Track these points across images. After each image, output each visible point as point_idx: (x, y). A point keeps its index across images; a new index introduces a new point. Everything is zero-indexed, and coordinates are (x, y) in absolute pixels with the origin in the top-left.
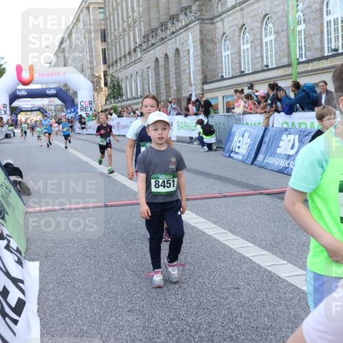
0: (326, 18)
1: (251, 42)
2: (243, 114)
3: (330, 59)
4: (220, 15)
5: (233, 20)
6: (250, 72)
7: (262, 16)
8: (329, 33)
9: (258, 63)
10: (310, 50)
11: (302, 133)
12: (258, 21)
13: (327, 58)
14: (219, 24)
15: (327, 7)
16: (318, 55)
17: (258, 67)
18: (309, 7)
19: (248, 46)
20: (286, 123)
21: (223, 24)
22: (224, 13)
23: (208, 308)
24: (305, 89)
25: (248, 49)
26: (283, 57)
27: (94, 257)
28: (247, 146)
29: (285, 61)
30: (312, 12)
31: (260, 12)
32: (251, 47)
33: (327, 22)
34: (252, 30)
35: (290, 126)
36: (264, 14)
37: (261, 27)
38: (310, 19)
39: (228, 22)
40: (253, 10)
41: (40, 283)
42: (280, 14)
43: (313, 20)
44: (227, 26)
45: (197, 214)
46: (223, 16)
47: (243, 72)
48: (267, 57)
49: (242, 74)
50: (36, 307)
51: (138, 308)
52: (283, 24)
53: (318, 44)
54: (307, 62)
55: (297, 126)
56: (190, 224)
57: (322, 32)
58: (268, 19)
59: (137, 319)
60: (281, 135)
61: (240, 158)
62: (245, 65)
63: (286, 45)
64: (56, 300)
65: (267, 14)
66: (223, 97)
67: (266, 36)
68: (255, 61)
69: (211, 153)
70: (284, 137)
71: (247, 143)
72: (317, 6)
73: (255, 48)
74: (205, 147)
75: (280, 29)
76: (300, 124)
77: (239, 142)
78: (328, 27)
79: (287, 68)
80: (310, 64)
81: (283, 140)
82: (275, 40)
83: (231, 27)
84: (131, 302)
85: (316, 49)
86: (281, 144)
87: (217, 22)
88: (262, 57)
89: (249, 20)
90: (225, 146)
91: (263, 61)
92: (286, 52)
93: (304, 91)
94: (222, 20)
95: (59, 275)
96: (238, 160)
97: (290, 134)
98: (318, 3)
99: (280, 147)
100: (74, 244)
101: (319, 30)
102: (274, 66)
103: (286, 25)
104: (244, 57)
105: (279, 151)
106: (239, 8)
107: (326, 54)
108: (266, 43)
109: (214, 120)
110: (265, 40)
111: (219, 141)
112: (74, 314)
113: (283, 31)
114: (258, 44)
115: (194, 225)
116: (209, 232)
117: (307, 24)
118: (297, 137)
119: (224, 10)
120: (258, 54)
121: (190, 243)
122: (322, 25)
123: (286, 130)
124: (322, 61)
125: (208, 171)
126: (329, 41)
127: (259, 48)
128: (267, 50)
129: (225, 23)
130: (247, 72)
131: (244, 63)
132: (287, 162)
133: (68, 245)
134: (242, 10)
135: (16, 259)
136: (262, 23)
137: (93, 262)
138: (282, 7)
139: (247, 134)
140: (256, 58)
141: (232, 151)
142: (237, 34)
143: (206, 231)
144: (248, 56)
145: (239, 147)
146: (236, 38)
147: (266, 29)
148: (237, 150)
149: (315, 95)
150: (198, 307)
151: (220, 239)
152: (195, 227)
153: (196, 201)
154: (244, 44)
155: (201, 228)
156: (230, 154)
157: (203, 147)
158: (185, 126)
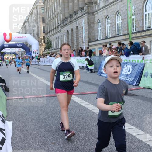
0: (145, 13)
1: (111, 23)
2: (107, 56)
3: (146, 32)
4: (97, 11)
5: (103, 13)
6: (110, 37)
7: (116, 12)
8: (146, 20)
9: (113, 33)
10: (137, 28)
11: (133, 65)
12: (114, 14)
13: (145, 31)
14: (96, 15)
15: (145, 8)
16: (141, 30)
17: (114, 35)
18: (137, 8)
19: (109, 25)
20: (126, 60)
21: (98, 15)
22: (98, 10)
23: (89, 143)
24: (135, 45)
25: (109, 27)
26: (125, 31)
27: (38, 119)
29: (126, 32)
30: (139, 10)
31: (115, 10)
32: (111, 26)
33: (146, 15)
34: (111, 18)
35: (128, 62)
36: (116, 11)
37: (115, 17)
38: (137, 13)
39: (101, 14)
40: (112, 9)
41: (13, 131)
42: (124, 11)
43: (139, 14)
44: (100, 16)
45: (85, 100)
46: (98, 12)
47: (107, 37)
48: (118, 30)
49: (107, 38)
50: (10, 142)
51: (57, 142)
52: (125, 15)
53: (141, 25)
54: (136, 33)
55: (131, 61)
56: (81, 105)
57: (143, 19)
58: (119, 13)
59: (57, 147)
60: (124, 66)
62: (108, 34)
63: (127, 25)
64: (20, 139)
65: (118, 11)
66: (98, 48)
67: (118, 21)
68: (113, 32)
69: (92, 74)
70: (125, 66)
72: (141, 7)
73: (113, 26)
74: (89, 71)
75: (124, 18)
76: (132, 61)
78: (146, 17)
79: (127, 36)
80: (138, 34)
81: (125, 68)
82: (122, 23)
83: (102, 16)
84: (54, 140)
85: (140, 27)
86: (124, 69)
87: (95, 14)
88: (116, 30)
89: (110, 13)
90: (99, 70)
91: (116, 32)
92: (127, 28)
93: (134, 45)
94: (98, 13)
95: (22, 127)
96: (104, 77)
97: (128, 65)
98: (141, 6)
99: (123, 71)
100: (29, 114)
101: (142, 18)
102: (121, 34)
103: (126, 16)
104: (108, 30)
105: (123, 73)
106: (105, 8)
107: (145, 29)
108: (118, 24)
109: (94, 59)
110: (117, 22)
111: (95, 68)
112: (28, 145)
113: (125, 19)
114: (114, 25)
115: (84, 106)
116: (90, 109)
117: (136, 16)
118: (131, 66)
119: (98, 9)
120: (114, 29)
121: (82, 114)
122: (143, 16)
123: (126, 63)
124: (143, 32)
125: (90, 82)
126: (146, 23)
127: (114, 26)
128: (118, 27)
129: (99, 15)
130: (109, 37)
131: (108, 33)
132: (127, 78)
133: (26, 114)
134: (107, 9)
135: (2, 120)
136: (116, 15)
137: (37, 122)
138: (125, 8)
140: (113, 31)
142: (104, 20)
143: (89, 108)
144: (109, 30)
146: (104, 22)
147: (117, 18)
149: (139, 47)
150: (85, 142)
151: (95, 112)
152: (84, 107)
153: (85, 95)
154: (107, 24)
155: (87, 107)
156: (101, 74)
157: (88, 71)
158: (80, 61)
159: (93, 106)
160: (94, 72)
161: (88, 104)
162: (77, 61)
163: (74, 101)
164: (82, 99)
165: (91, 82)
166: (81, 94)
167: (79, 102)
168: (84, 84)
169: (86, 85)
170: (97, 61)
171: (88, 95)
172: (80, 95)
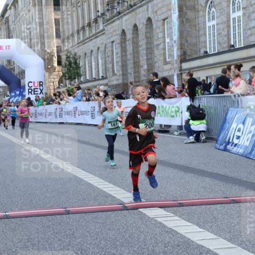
1: (244, 8)
2: (243, 95)
6: (242, 46)
9: (251, 35)
19: (240, 13)
28: (250, 135)
32: (244, 15)
47: (233, 46)
49: (232, 49)
56: (192, 242)
61: (241, 151)
62: (235, 37)
68: (249, 32)
69: (199, 145)
71: (251, 132)
73: (249, 16)
77: (239, 130)
96: (237, 154)
104: (234, 27)
115: (199, 242)
130: (237, 47)
131: (235, 35)
139: (249, 121)
140: (250, 29)
141: (228, 143)
144: (239, 26)
145: (238, 137)
146: (224, 4)
148: (236, 141)
152: (202, 246)
153: (194, 207)
154: (234, 11)
155: (211, 248)
156: (226, 146)
157: (188, 137)
158: (163, 111)
159: (230, 245)
160: (204, 142)
161: (213, 236)
163: (164, 226)
164: (188, 221)
165: (202, 167)
166: (181, 205)
167: (181, 231)
168: (182, 174)
169: (189, 177)
170: (212, 110)
171: (203, 206)
172: (180, 209)
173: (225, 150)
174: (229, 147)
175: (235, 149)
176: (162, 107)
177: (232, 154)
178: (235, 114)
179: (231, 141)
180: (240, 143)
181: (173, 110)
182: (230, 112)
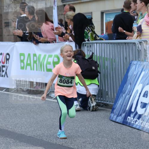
66: (102, 13)
69: (87, 115)
77: (146, 95)
141: (130, 113)
145: (144, 105)
148: (140, 111)
156: (125, 118)
158: (35, 62)
160: (95, 110)
162: (22, 61)
170: (107, 64)
173: (124, 123)
174: (130, 119)
175: (139, 123)
176: (35, 55)
177: (134, 130)
178: (140, 70)
179: (133, 110)
180: (146, 114)
181: (51, 60)
182: (133, 68)
